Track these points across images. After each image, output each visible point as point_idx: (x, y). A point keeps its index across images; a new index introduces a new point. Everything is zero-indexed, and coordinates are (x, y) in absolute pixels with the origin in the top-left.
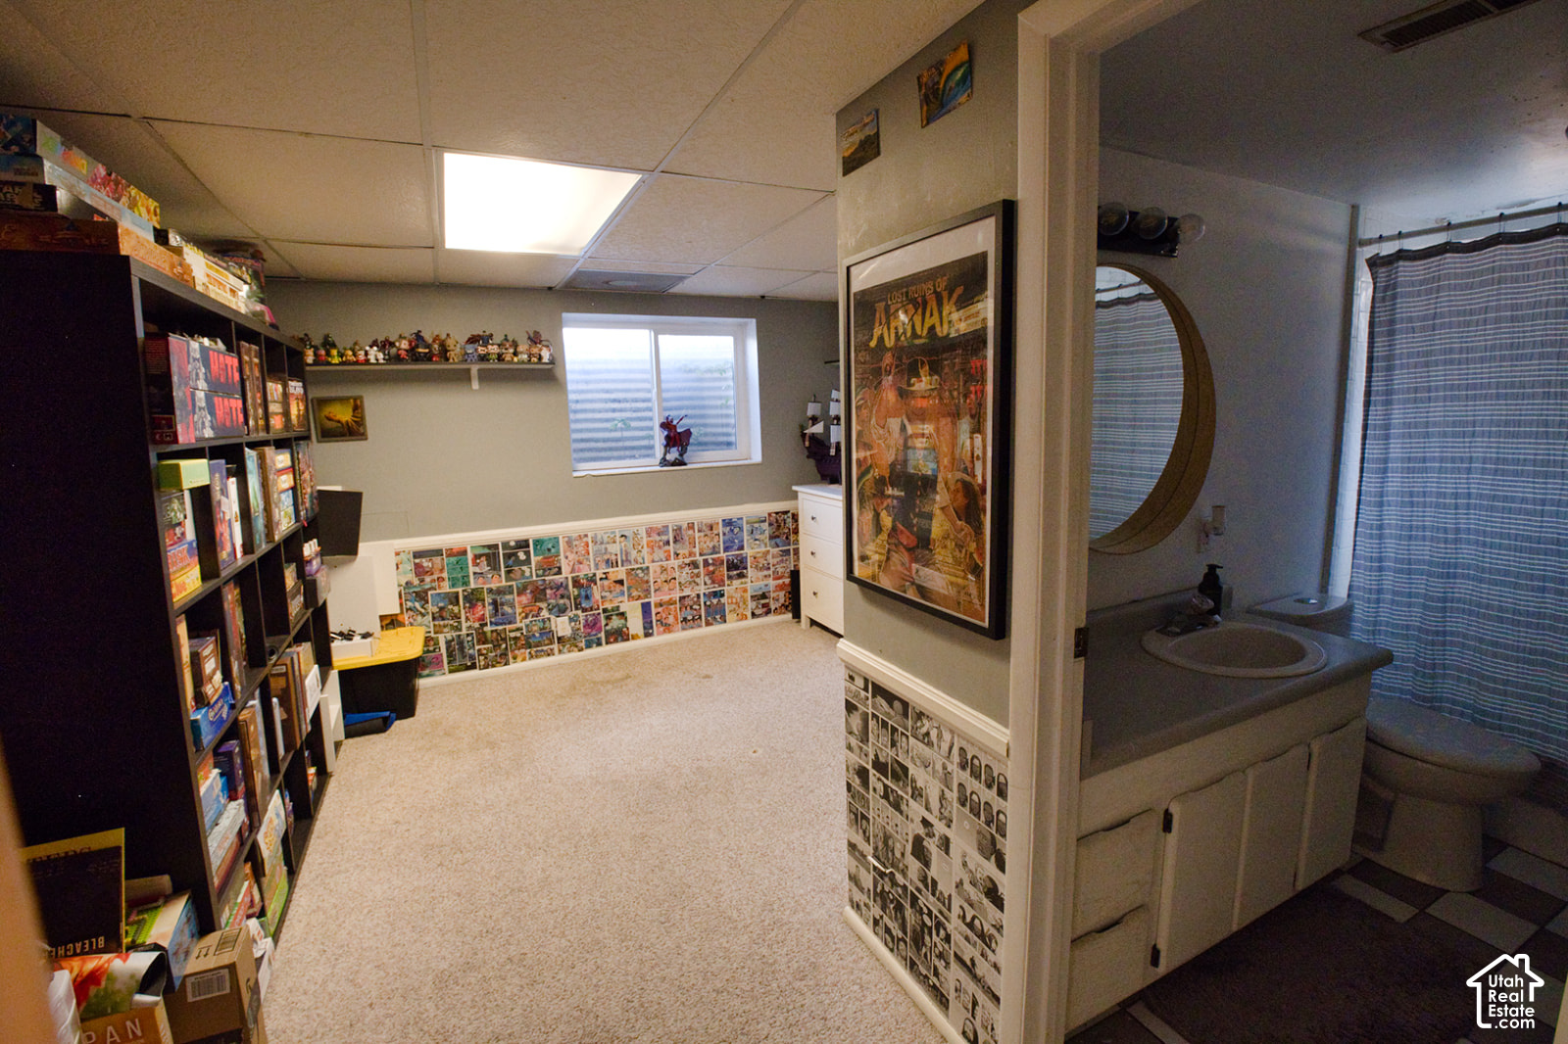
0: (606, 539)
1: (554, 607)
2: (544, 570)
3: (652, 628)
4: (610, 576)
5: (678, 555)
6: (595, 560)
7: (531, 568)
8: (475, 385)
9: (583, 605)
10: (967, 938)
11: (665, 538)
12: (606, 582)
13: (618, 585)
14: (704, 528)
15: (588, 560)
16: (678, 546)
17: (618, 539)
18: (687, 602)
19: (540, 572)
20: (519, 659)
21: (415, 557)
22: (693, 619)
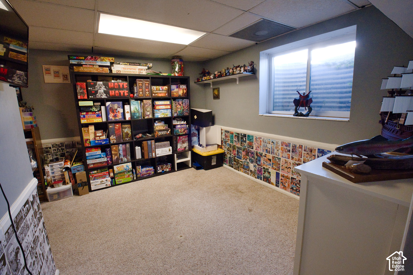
0: (267, 142)
1: (251, 159)
2: (249, 146)
3: (279, 184)
4: (267, 156)
5: (293, 158)
6: (263, 148)
7: (246, 144)
8: (237, 83)
9: (258, 163)
11: (288, 148)
12: (265, 158)
13: (269, 161)
14: (307, 150)
15: (261, 147)
16: (294, 154)
17: (271, 143)
18: (294, 181)
19: (248, 146)
20: (241, 171)
21: (225, 132)
22: (296, 190)
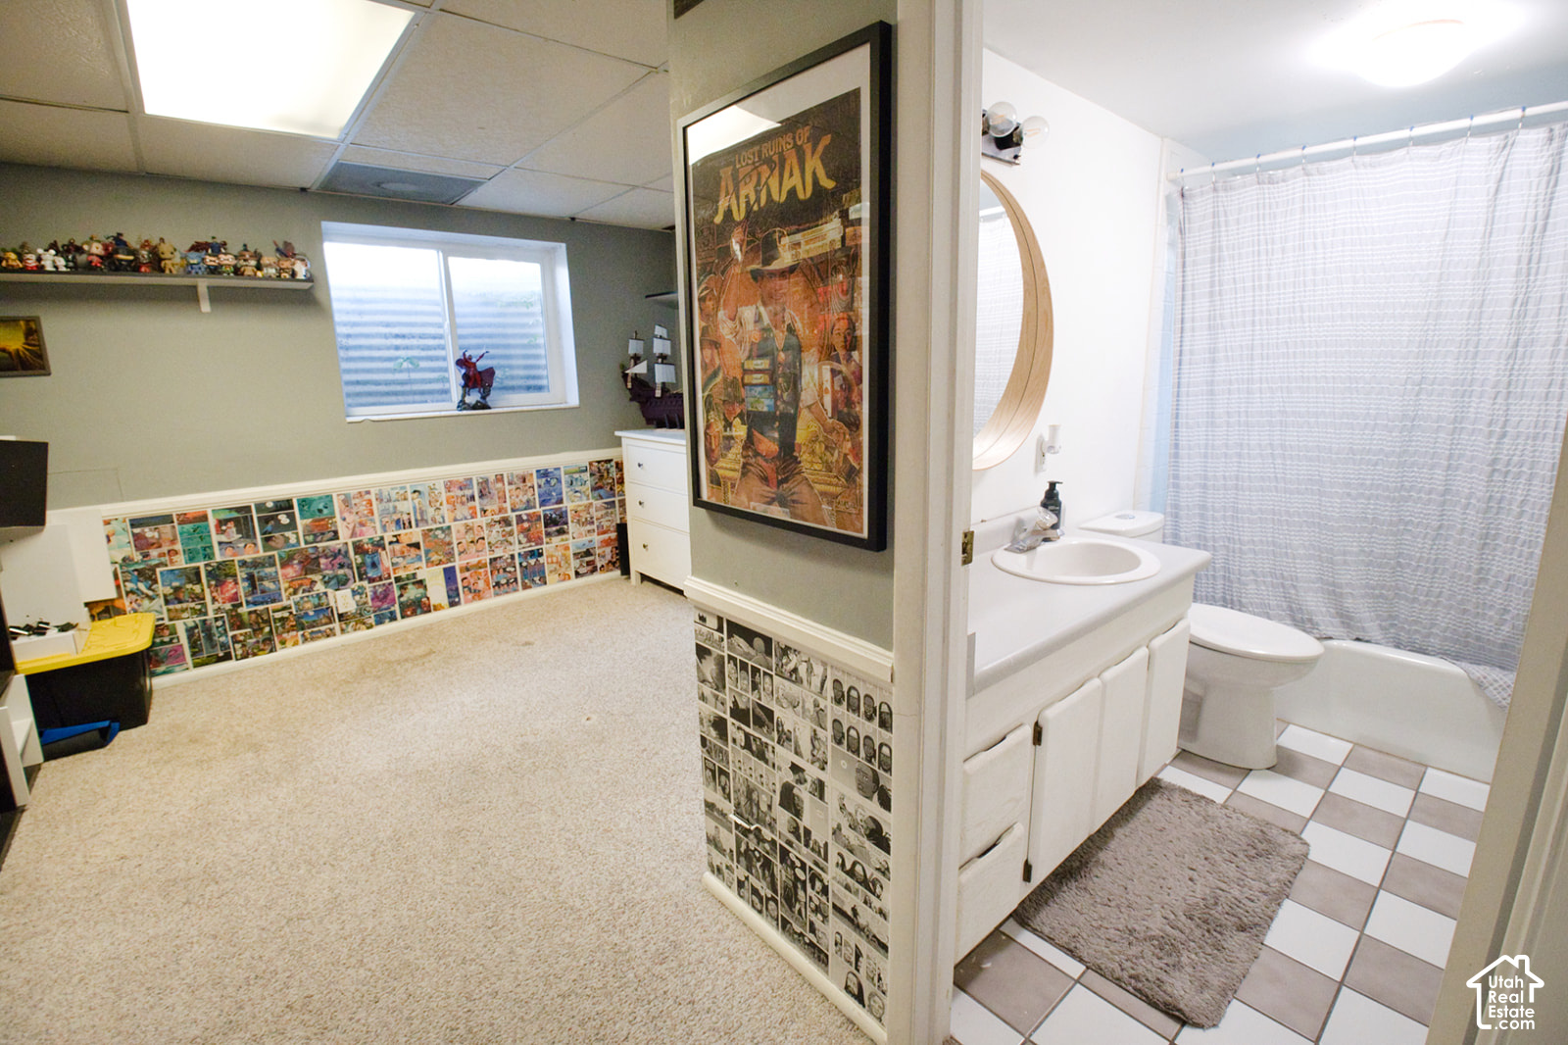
0: (394, 496)
1: (330, 579)
2: (315, 535)
3: (458, 595)
4: (402, 539)
5: (485, 511)
6: (381, 521)
7: (297, 534)
8: (205, 307)
9: (369, 575)
10: (847, 887)
11: (468, 493)
12: (397, 547)
13: (413, 550)
14: (515, 480)
15: (373, 521)
16: (485, 501)
17: (410, 495)
18: (499, 564)
19: (310, 538)
20: (288, 644)
21: (133, 526)
22: (508, 583)
